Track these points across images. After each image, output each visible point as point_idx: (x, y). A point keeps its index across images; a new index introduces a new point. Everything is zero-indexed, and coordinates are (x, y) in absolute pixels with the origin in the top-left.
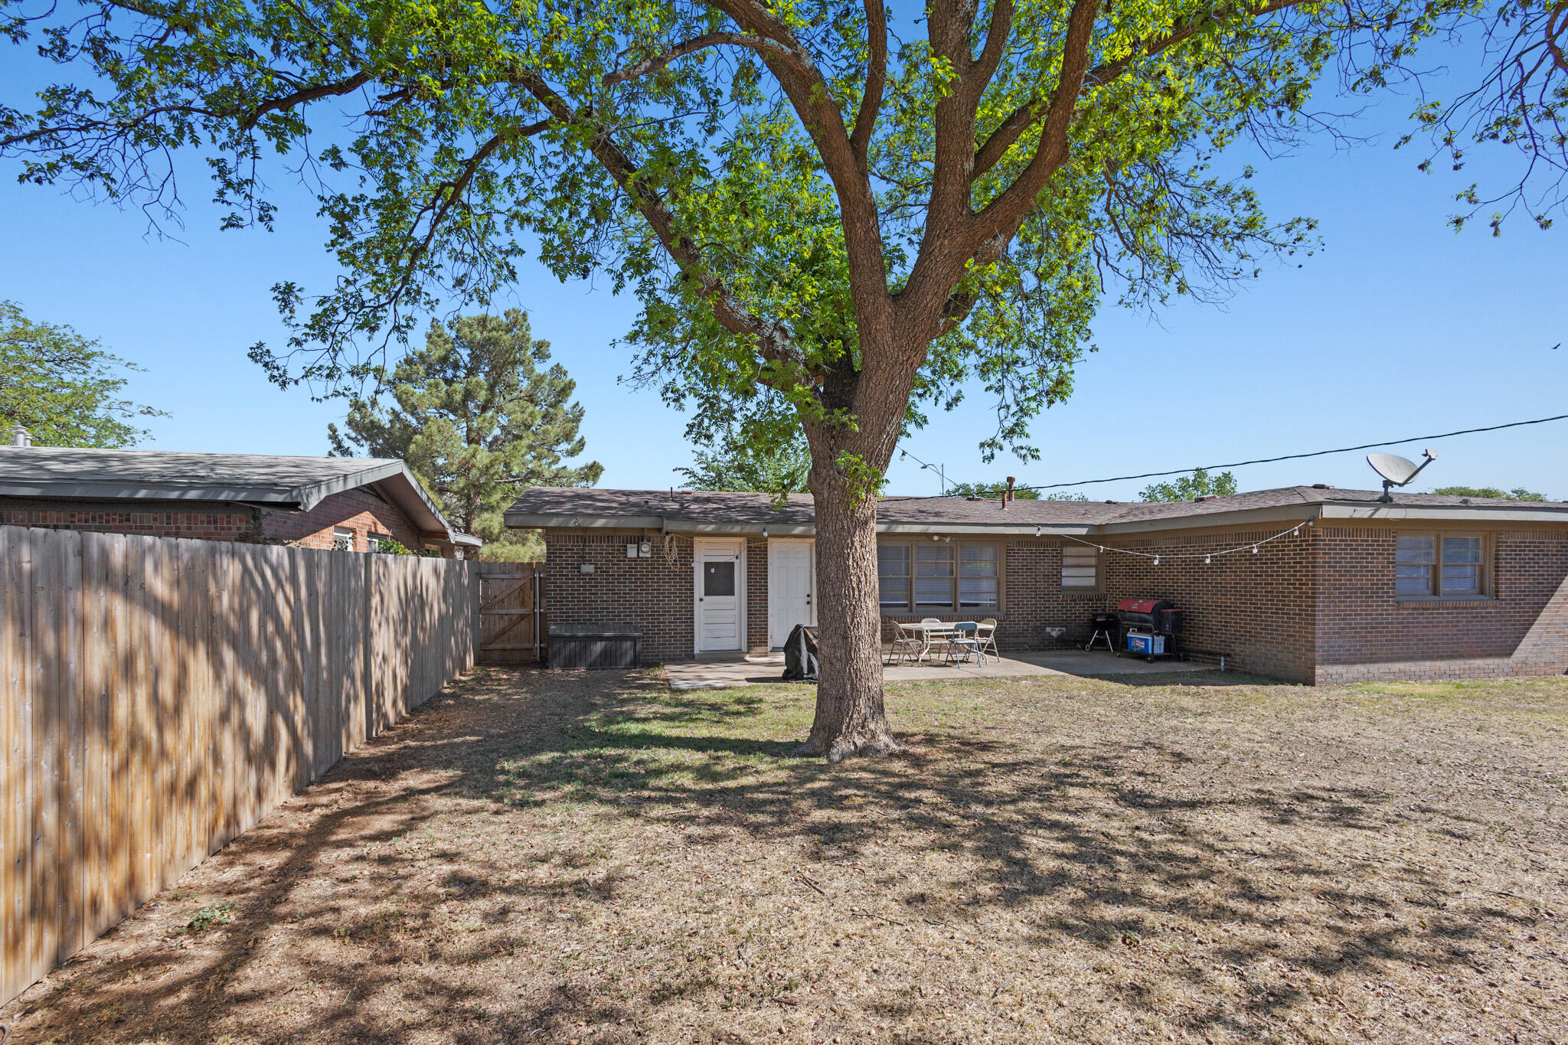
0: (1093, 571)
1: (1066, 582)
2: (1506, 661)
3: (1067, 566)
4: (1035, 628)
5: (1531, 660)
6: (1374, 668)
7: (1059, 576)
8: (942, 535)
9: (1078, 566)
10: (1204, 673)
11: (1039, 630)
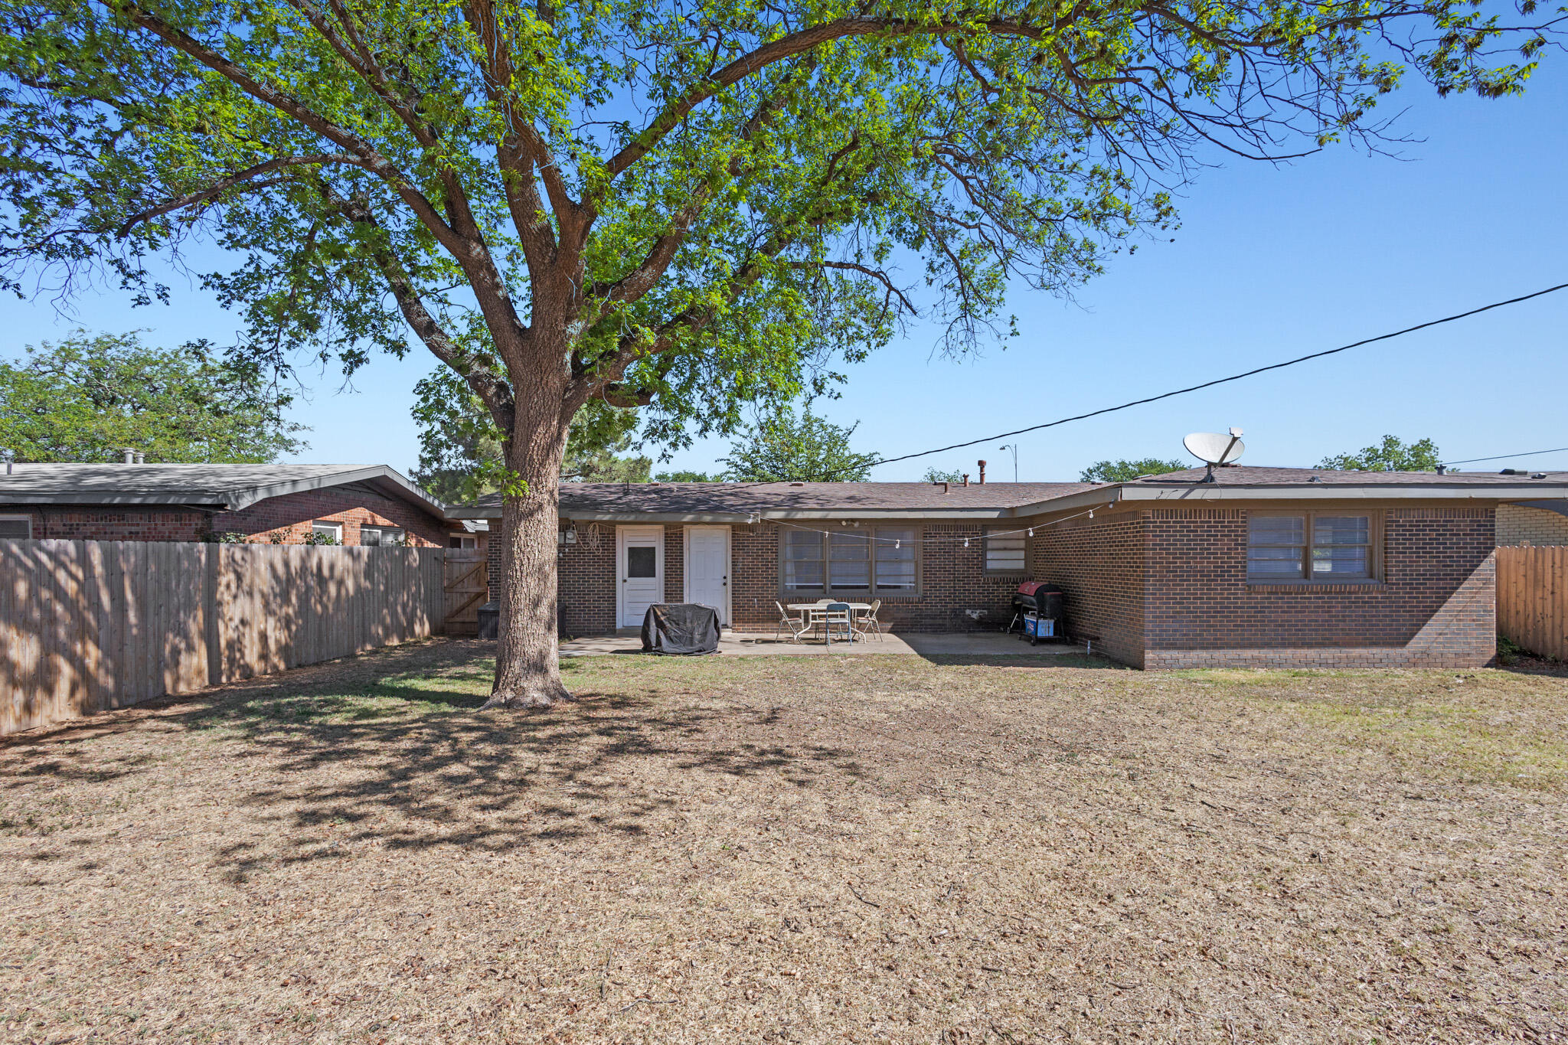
0: (1022, 554)
1: (990, 565)
2: (1399, 650)
3: (993, 550)
4: (954, 611)
5: (1435, 651)
6: (1219, 654)
7: (985, 560)
8: (853, 520)
9: (1005, 549)
10: (1068, 655)
11: (957, 613)
